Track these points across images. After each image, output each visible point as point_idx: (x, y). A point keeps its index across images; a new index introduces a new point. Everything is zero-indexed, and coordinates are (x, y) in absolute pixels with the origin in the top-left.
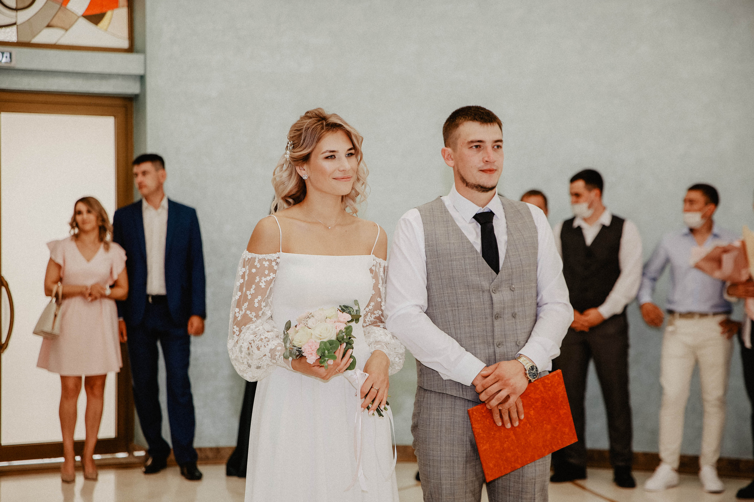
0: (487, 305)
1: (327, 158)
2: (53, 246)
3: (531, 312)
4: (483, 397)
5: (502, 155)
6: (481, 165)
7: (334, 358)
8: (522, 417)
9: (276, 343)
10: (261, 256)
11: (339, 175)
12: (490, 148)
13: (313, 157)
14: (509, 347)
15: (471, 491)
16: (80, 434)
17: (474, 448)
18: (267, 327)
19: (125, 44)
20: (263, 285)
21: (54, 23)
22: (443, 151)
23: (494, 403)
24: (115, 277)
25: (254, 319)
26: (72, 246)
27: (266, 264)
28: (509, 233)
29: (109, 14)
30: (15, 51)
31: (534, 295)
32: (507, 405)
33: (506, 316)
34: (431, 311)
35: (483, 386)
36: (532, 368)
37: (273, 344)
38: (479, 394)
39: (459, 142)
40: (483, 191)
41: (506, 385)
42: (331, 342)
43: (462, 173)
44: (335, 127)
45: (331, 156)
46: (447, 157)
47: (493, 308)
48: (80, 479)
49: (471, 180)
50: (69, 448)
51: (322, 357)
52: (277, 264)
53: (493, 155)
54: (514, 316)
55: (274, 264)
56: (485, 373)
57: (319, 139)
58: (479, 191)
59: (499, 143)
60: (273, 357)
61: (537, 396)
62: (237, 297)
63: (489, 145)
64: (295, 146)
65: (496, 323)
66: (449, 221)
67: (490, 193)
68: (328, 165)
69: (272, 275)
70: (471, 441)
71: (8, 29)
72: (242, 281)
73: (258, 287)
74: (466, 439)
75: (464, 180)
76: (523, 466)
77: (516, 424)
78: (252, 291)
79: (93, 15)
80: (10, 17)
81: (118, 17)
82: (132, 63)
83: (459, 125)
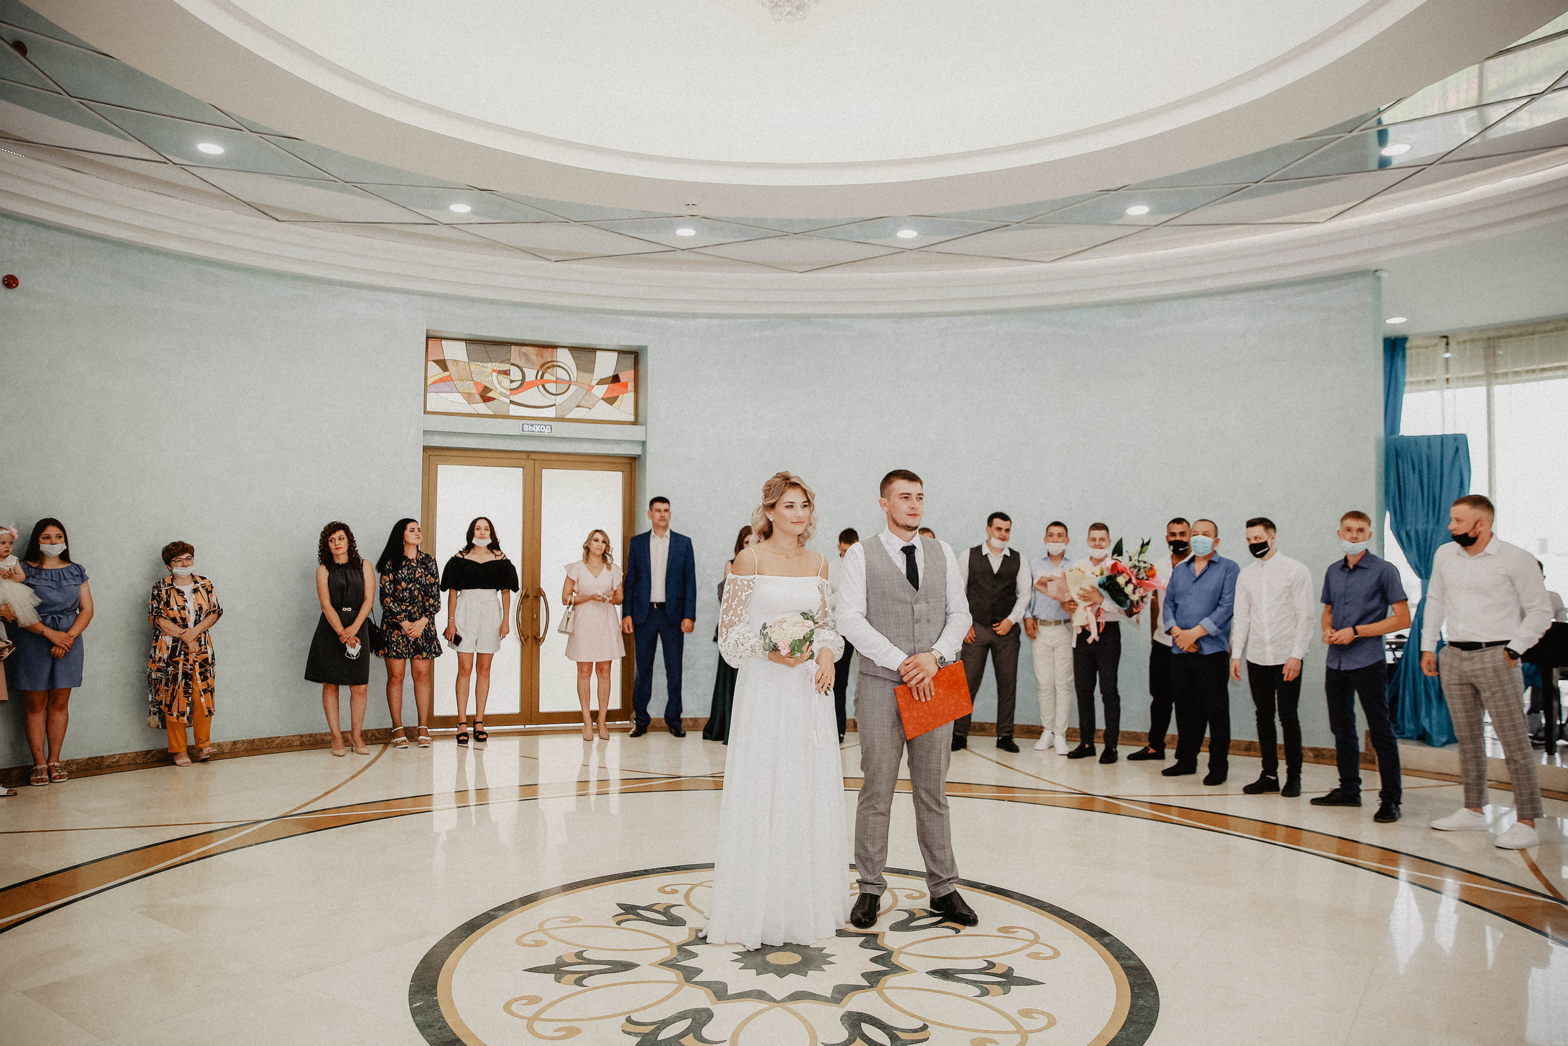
0: (910, 612)
1: (787, 507)
2: (569, 568)
3: (941, 618)
4: (905, 679)
5: (923, 504)
6: (908, 511)
7: (802, 652)
8: (933, 694)
9: (756, 641)
10: (742, 577)
11: (795, 520)
12: (914, 499)
13: (777, 506)
14: (925, 644)
15: (896, 747)
16: (594, 706)
17: (899, 715)
18: (748, 628)
19: (632, 419)
20: (743, 598)
21: (581, 404)
22: (880, 501)
23: (913, 682)
24: (615, 589)
25: (738, 623)
26: (583, 566)
27: (746, 583)
28: (926, 562)
29: (621, 396)
30: (553, 424)
31: (944, 607)
32: (922, 684)
33: (923, 622)
34: (868, 616)
35: (905, 670)
36: (941, 658)
37: (753, 642)
38: (902, 677)
39: (893, 494)
40: (909, 530)
41: (922, 670)
42: (799, 640)
43: (894, 515)
44: (795, 485)
45: (791, 506)
46: (883, 505)
47: (913, 615)
48: (596, 739)
49: (901, 521)
50: (587, 716)
51: (793, 650)
52: (753, 583)
53: (917, 504)
54: (929, 621)
55: (751, 583)
56: (907, 662)
57: (782, 493)
58: (906, 530)
59: (921, 496)
60: (753, 651)
61: (945, 679)
62: (725, 607)
63: (914, 497)
64: (766, 496)
65: (916, 626)
66: (884, 553)
67: (914, 532)
68: (788, 513)
69: (750, 591)
70: (896, 711)
71: (551, 408)
72: (728, 595)
73: (740, 600)
74: (893, 710)
75: (895, 522)
76: (933, 728)
77: (929, 699)
78: (736, 602)
79: (609, 398)
80: (551, 400)
81: (627, 400)
82: (637, 433)
83: (892, 482)
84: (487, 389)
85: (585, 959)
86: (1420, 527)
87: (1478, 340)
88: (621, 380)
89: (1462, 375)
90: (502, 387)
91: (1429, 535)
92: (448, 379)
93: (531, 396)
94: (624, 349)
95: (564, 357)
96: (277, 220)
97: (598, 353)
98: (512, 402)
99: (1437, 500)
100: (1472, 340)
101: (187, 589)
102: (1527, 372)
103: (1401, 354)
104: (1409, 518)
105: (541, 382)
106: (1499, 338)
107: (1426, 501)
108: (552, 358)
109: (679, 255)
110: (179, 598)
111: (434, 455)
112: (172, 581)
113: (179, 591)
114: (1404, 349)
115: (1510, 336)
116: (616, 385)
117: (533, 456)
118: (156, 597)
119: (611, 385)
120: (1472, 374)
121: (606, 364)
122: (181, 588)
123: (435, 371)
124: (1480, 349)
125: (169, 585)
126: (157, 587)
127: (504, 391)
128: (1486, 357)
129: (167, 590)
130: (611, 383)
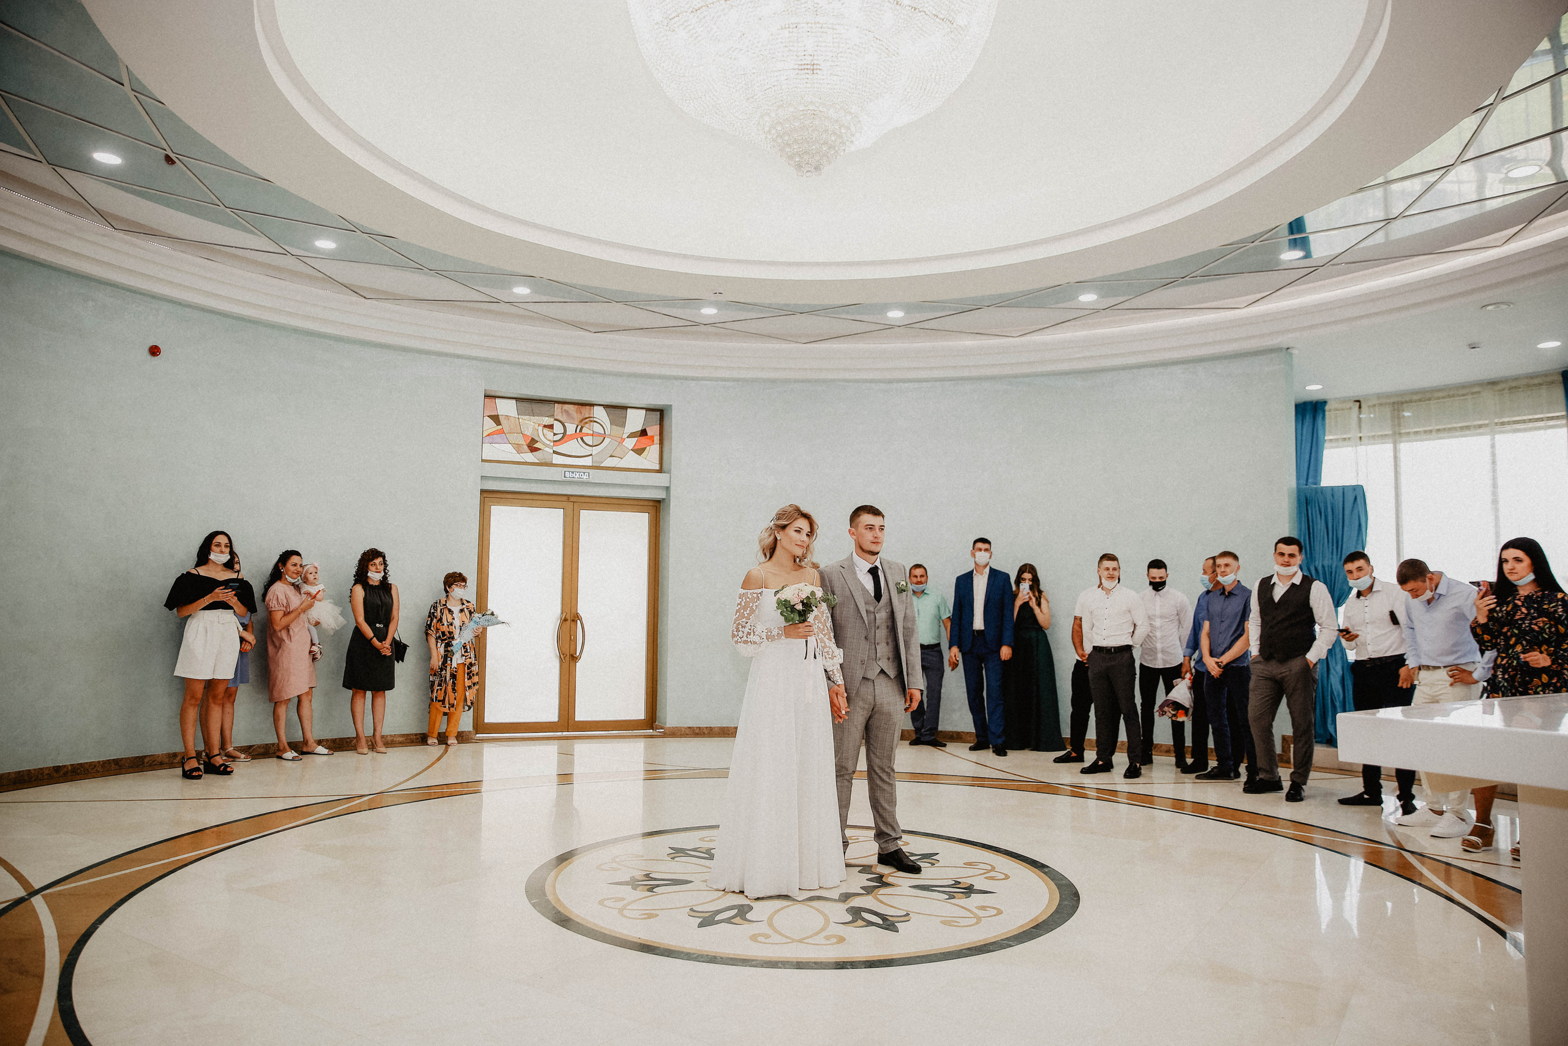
0: (873, 620)
1: (796, 531)
5: (884, 534)
6: (872, 539)
10: (751, 591)
11: (798, 543)
12: (877, 530)
19: (657, 468)
20: (754, 608)
21: (614, 455)
22: (850, 531)
27: (755, 596)
29: (648, 448)
30: (591, 471)
33: (882, 627)
39: (860, 525)
40: (873, 555)
43: (861, 544)
45: (798, 531)
46: (852, 534)
47: (875, 622)
49: (866, 548)
52: (761, 595)
53: (879, 534)
55: (759, 595)
57: (794, 520)
58: (871, 555)
59: (883, 527)
63: (877, 528)
65: (878, 631)
67: (877, 556)
68: (794, 536)
69: (758, 602)
71: (588, 458)
73: (751, 609)
75: (861, 548)
78: (748, 612)
79: (638, 450)
80: (588, 450)
81: (653, 451)
82: (661, 479)
83: (859, 516)
84: (533, 441)
85: (652, 878)
86: (1326, 563)
87: (1386, 404)
88: (649, 434)
89: (1373, 434)
90: (546, 438)
91: (1334, 570)
92: (502, 432)
93: (572, 447)
94: (652, 407)
95: (599, 413)
96: (365, 298)
97: (629, 410)
98: (555, 452)
99: (1340, 541)
100: (1381, 405)
101: (456, 609)
102: (1425, 432)
103: (1321, 416)
104: (1318, 555)
105: (579, 435)
106: (1402, 403)
107: (1330, 541)
108: (590, 414)
109: (702, 328)
110: (449, 616)
111: (489, 496)
112: (446, 602)
113: (450, 611)
114: (1324, 411)
115: (1411, 401)
116: (643, 439)
117: (572, 499)
118: (431, 616)
119: (640, 438)
120: (1381, 433)
121: (635, 420)
122: (453, 609)
123: (490, 425)
124: (1388, 411)
125: (444, 605)
126: (435, 607)
127: (548, 443)
128: (1393, 418)
129: (441, 609)
130: (640, 436)
